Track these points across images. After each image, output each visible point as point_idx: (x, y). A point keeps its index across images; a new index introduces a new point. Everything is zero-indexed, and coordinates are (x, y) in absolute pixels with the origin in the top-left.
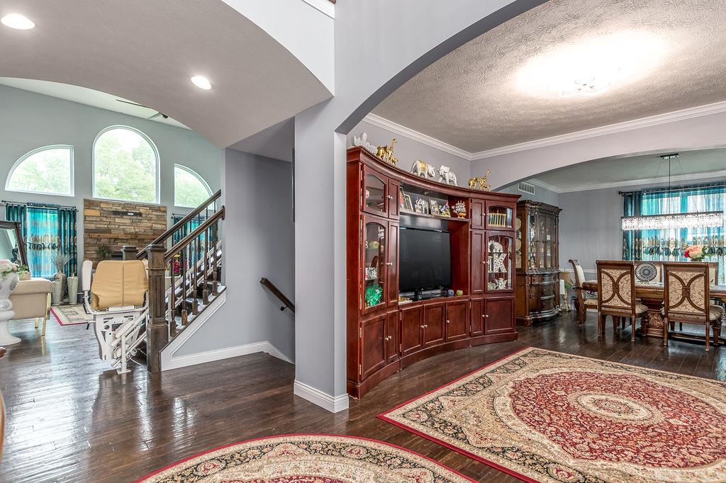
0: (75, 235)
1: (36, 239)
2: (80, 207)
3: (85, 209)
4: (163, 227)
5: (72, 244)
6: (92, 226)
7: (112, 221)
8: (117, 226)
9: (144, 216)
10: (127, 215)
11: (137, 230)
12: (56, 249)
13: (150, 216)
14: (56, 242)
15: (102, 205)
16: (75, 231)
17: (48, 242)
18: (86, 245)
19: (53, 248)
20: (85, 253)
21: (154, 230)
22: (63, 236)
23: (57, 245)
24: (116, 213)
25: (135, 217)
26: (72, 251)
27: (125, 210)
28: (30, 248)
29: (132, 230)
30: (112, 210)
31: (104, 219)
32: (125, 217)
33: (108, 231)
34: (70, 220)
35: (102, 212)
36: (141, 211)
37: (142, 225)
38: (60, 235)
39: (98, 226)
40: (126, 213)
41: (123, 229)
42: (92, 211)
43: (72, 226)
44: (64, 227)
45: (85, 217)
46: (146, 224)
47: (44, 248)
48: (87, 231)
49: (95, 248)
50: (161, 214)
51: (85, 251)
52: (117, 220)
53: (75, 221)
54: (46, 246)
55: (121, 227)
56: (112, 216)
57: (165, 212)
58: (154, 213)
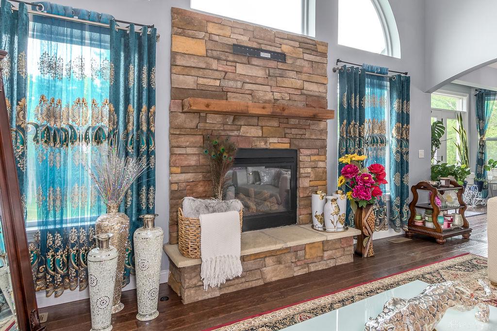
0: (151, 102)
1: (51, 114)
2: (164, 30)
3: (173, 34)
4: (321, 89)
5: (144, 128)
6: (188, 82)
7: (229, 69)
8: (239, 84)
9: (289, 61)
10: (259, 57)
11: (277, 96)
12: (105, 145)
13: (298, 62)
14: (106, 120)
15: (211, 28)
16: (151, 91)
17: (84, 121)
18: (176, 131)
19: (98, 139)
20: (172, 154)
21: (307, 96)
22: (122, 108)
23: (106, 130)
24: (238, 49)
25: (273, 64)
26: (144, 148)
27: (255, 45)
28: (36, 139)
29: (266, 93)
30: (232, 42)
31: (214, 64)
32: (255, 61)
33: (222, 94)
34: (141, 59)
35: (210, 45)
36: (285, 49)
37: (287, 83)
38: (114, 100)
39: (201, 81)
40: (254, 53)
41: (251, 93)
42: (191, 41)
43: (145, 76)
44: (127, 79)
45: (174, 55)
46: (293, 81)
47: (74, 138)
48: (178, 94)
49: (192, 139)
50: (318, 59)
51: (172, 147)
52: (241, 69)
53: (151, 64)
54: (81, 131)
55: (247, 86)
56: (231, 58)
57: (324, 55)
58: (307, 57)
